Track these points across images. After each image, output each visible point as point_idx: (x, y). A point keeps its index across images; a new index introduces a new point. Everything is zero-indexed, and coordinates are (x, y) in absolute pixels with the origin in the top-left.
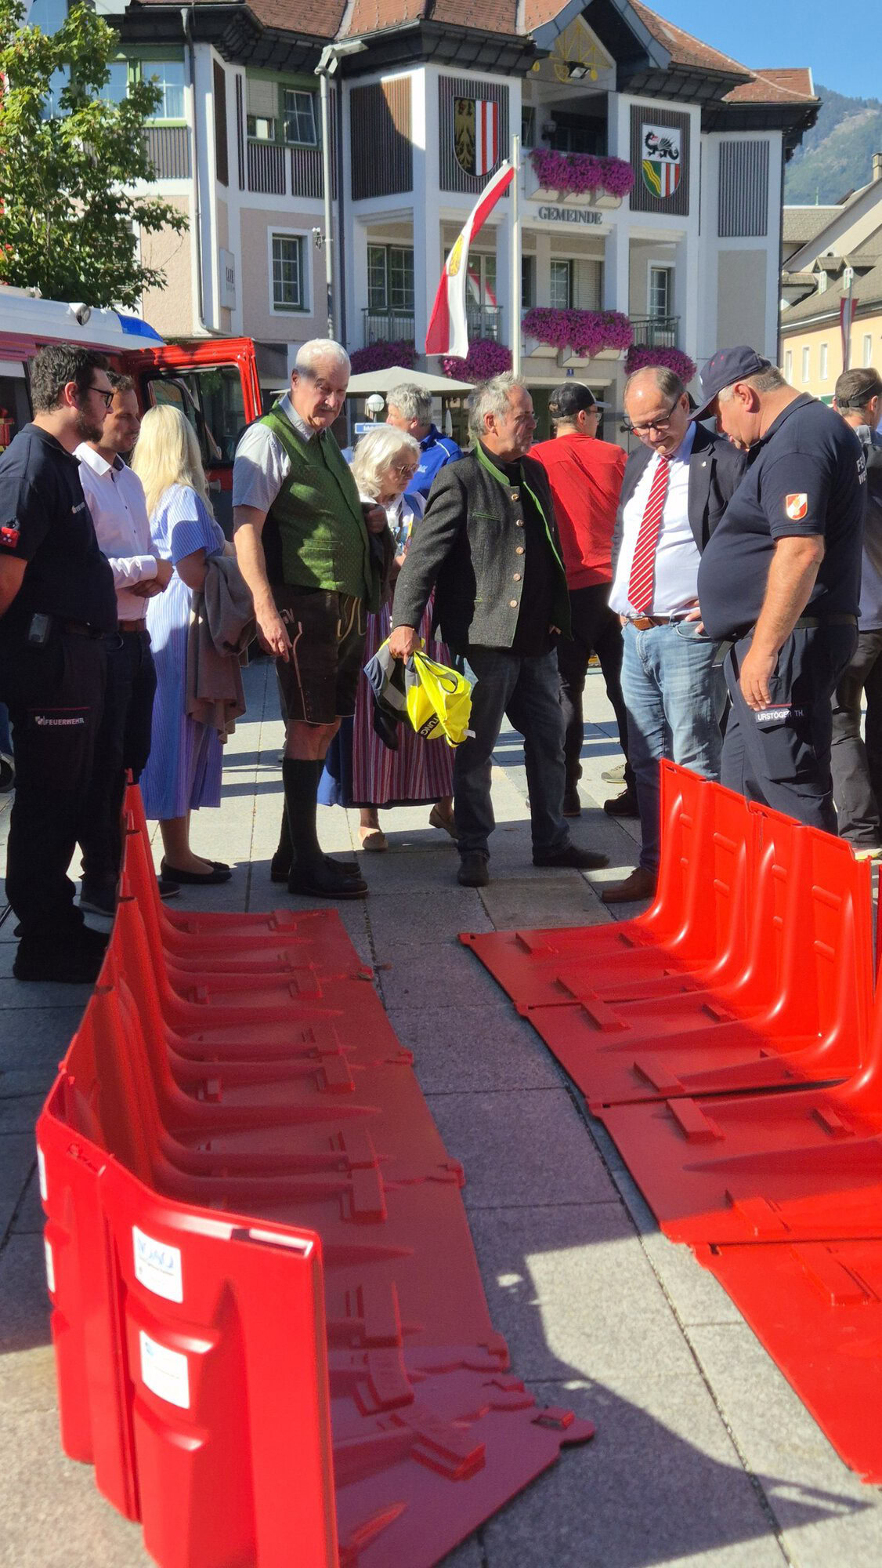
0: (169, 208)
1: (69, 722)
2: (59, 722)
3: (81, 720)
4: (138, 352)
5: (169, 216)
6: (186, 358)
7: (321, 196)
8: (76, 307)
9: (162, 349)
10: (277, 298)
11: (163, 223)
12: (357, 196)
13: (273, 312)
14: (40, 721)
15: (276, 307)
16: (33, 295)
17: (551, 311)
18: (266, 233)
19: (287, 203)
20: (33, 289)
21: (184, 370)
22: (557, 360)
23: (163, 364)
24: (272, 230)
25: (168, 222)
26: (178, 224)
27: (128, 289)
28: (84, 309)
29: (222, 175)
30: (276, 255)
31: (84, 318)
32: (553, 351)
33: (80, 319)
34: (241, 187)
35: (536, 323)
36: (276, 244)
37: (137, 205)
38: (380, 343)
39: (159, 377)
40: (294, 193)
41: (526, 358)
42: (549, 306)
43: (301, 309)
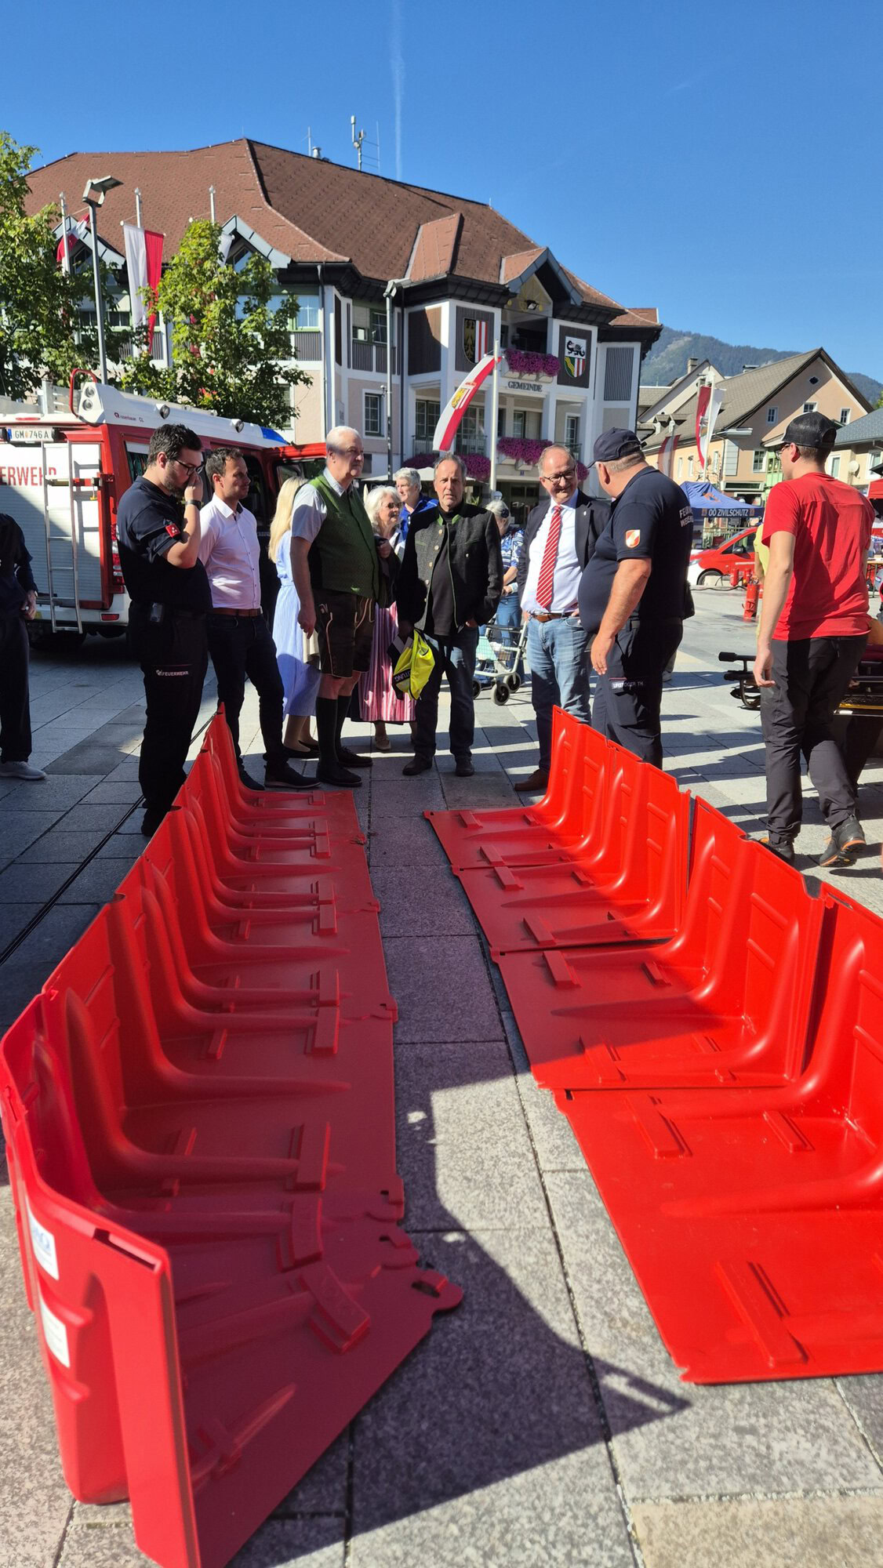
0: (302, 372)
1: (178, 674)
2: (172, 674)
3: (187, 673)
4: (271, 449)
5: (302, 377)
6: (298, 453)
7: (386, 372)
8: (235, 421)
9: (284, 448)
10: (367, 429)
11: (299, 381)
12: (411, 373)
13: (365, 437)
14: (159, 673)
15: (367, 434)
16: (212, 414)
17: (513, 439)
18: (361, 392)
19: (372, 376)
20: (212, 411)
21: (296, 460)
22: (515, 466)
23: (285, 456)
24: (365, 391)
25: (301, 380)
26: (307, 381)
27: (279, 417)
28: (239, 423)
29: (338, 360)
30: (367, 405)
31: (240, 427)
32: (513, 462)
33: (237, 428)
34: (349, 367)
35: (504, 446)
36: (367, 398)
37: (284, 369)
38: (421, 455)
39: (283, 464)
40: (377, 371)
41: (498, 465)
42: (512, 436)
43: (380, 435)
